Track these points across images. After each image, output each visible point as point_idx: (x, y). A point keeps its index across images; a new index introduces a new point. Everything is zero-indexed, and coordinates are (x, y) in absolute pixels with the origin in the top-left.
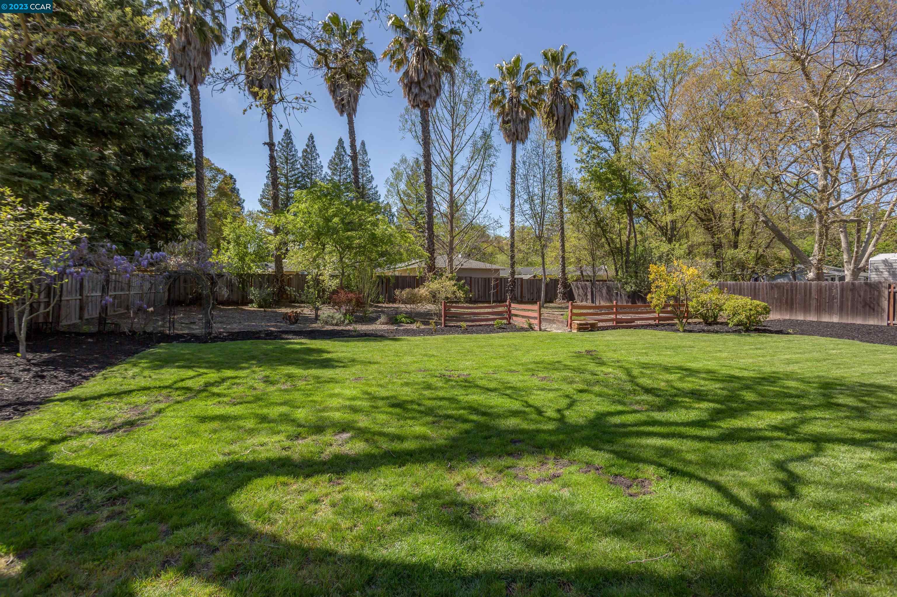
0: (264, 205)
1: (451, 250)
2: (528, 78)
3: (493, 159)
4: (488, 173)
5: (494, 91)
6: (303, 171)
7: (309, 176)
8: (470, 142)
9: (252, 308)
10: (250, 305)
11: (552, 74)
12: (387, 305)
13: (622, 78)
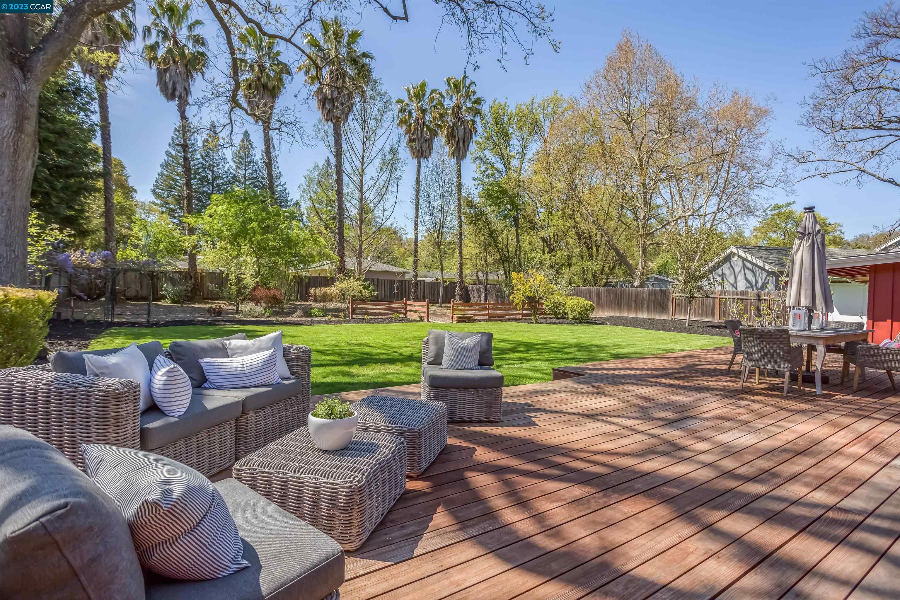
0: (158, 196)
1: (360, 254)
2: (432, 102)
3: (399, 173)
4: (395, 185)
5: (402, 110)
6: (204, 162)
7: (211, 168)
8: (380, 154)
9: (166, 303)
10: (163, 301)
11: (454, 99)
12: (299, 303)
13: (512, 109)
